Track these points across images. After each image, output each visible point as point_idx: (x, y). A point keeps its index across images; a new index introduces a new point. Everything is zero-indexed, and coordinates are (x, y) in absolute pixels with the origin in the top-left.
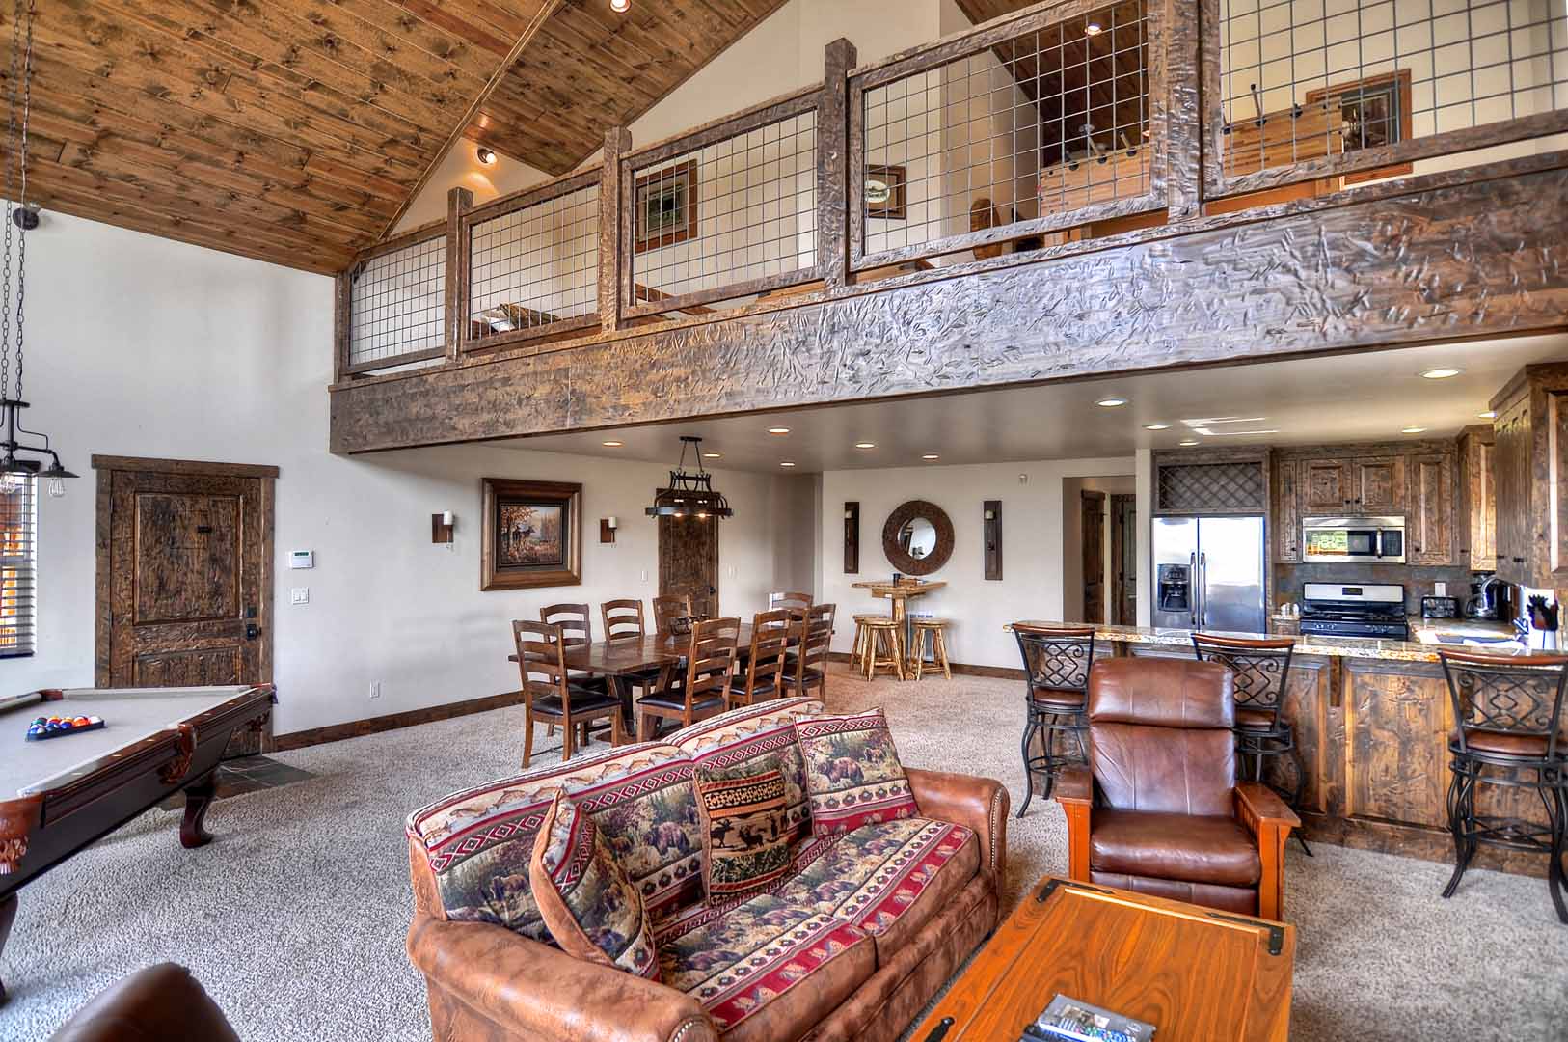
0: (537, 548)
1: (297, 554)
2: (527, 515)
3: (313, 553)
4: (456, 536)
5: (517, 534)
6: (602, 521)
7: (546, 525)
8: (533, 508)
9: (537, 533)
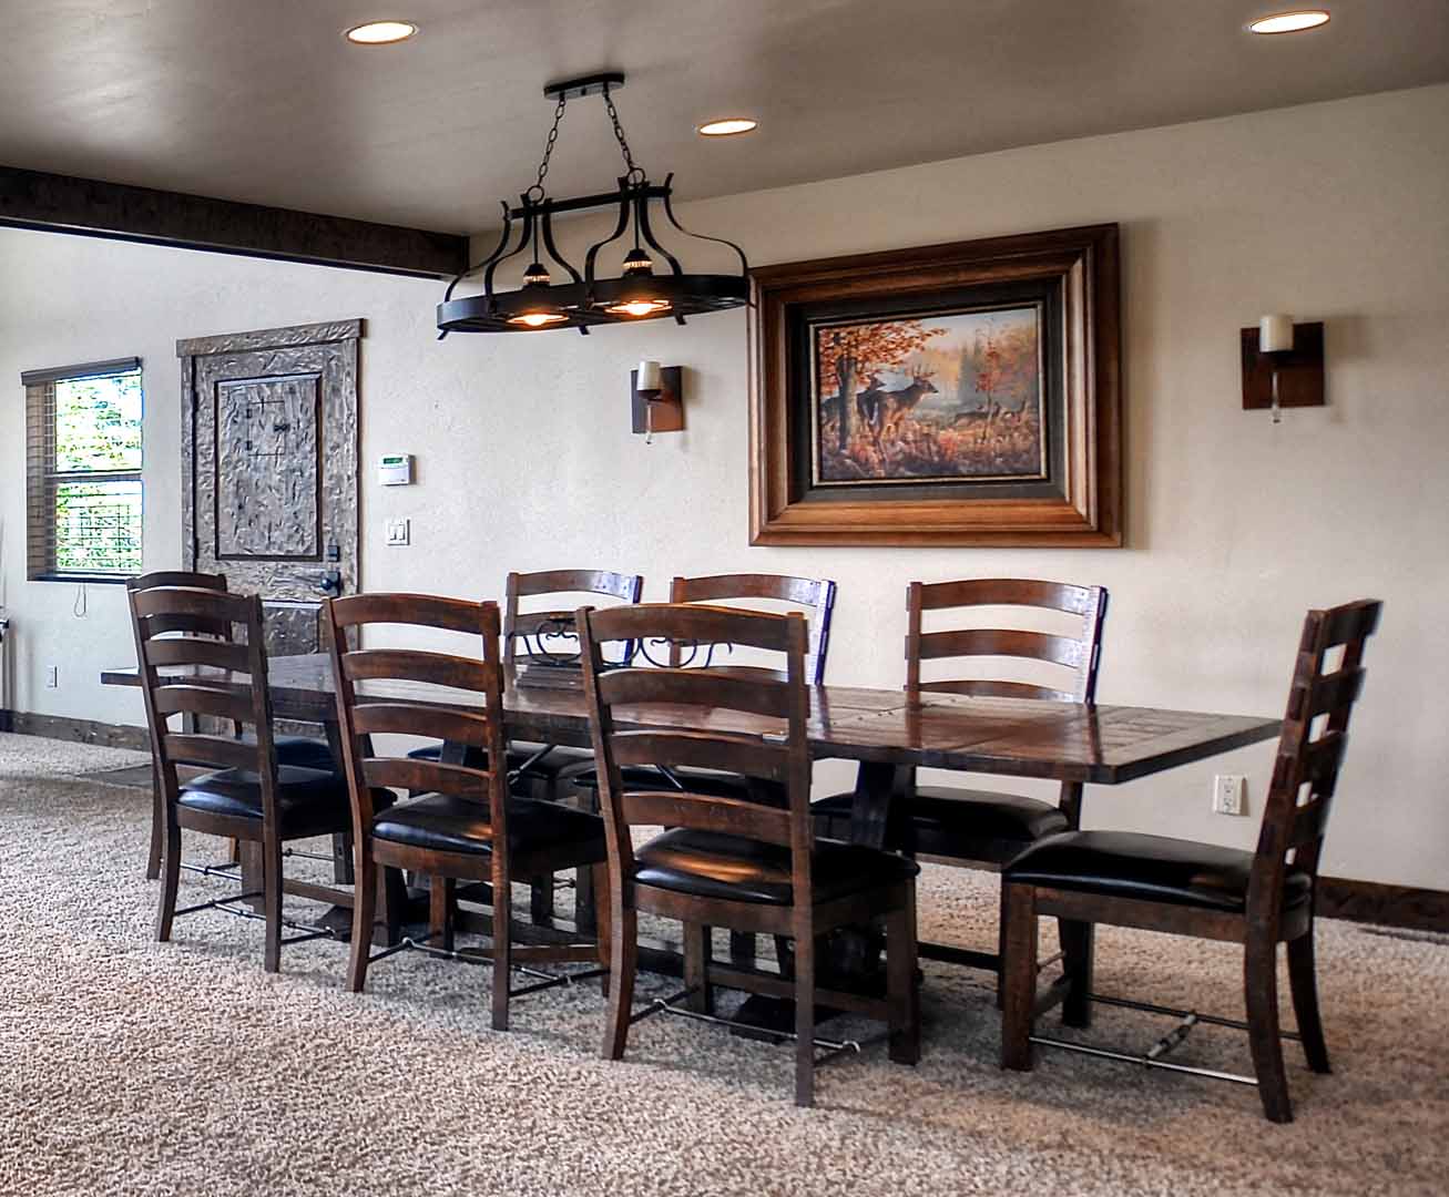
0: (943, 435)
1: (385, 461)
2: (906, 345)
3: (412, 460)
4: (693, 415)
5: (872, 400)
6: (1245, 332)
7: (980, 369)
8: (928, 324)
9: (947, 393)
